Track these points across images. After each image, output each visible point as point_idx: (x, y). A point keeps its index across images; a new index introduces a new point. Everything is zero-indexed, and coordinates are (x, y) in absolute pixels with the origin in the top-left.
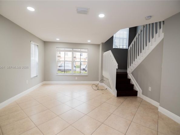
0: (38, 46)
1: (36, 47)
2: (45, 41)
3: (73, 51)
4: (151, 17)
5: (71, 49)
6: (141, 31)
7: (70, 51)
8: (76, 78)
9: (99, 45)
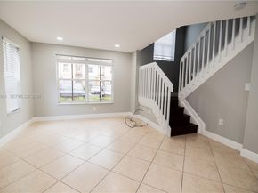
0: (18, 49)
1: (15, 51)
2: (32, 40)
3: (86, 63)
4: (244, 4)
5: (84, 59)
6: (207, 33)
7: (82, 62)
8: (95, 108)
9: (131, 54)
